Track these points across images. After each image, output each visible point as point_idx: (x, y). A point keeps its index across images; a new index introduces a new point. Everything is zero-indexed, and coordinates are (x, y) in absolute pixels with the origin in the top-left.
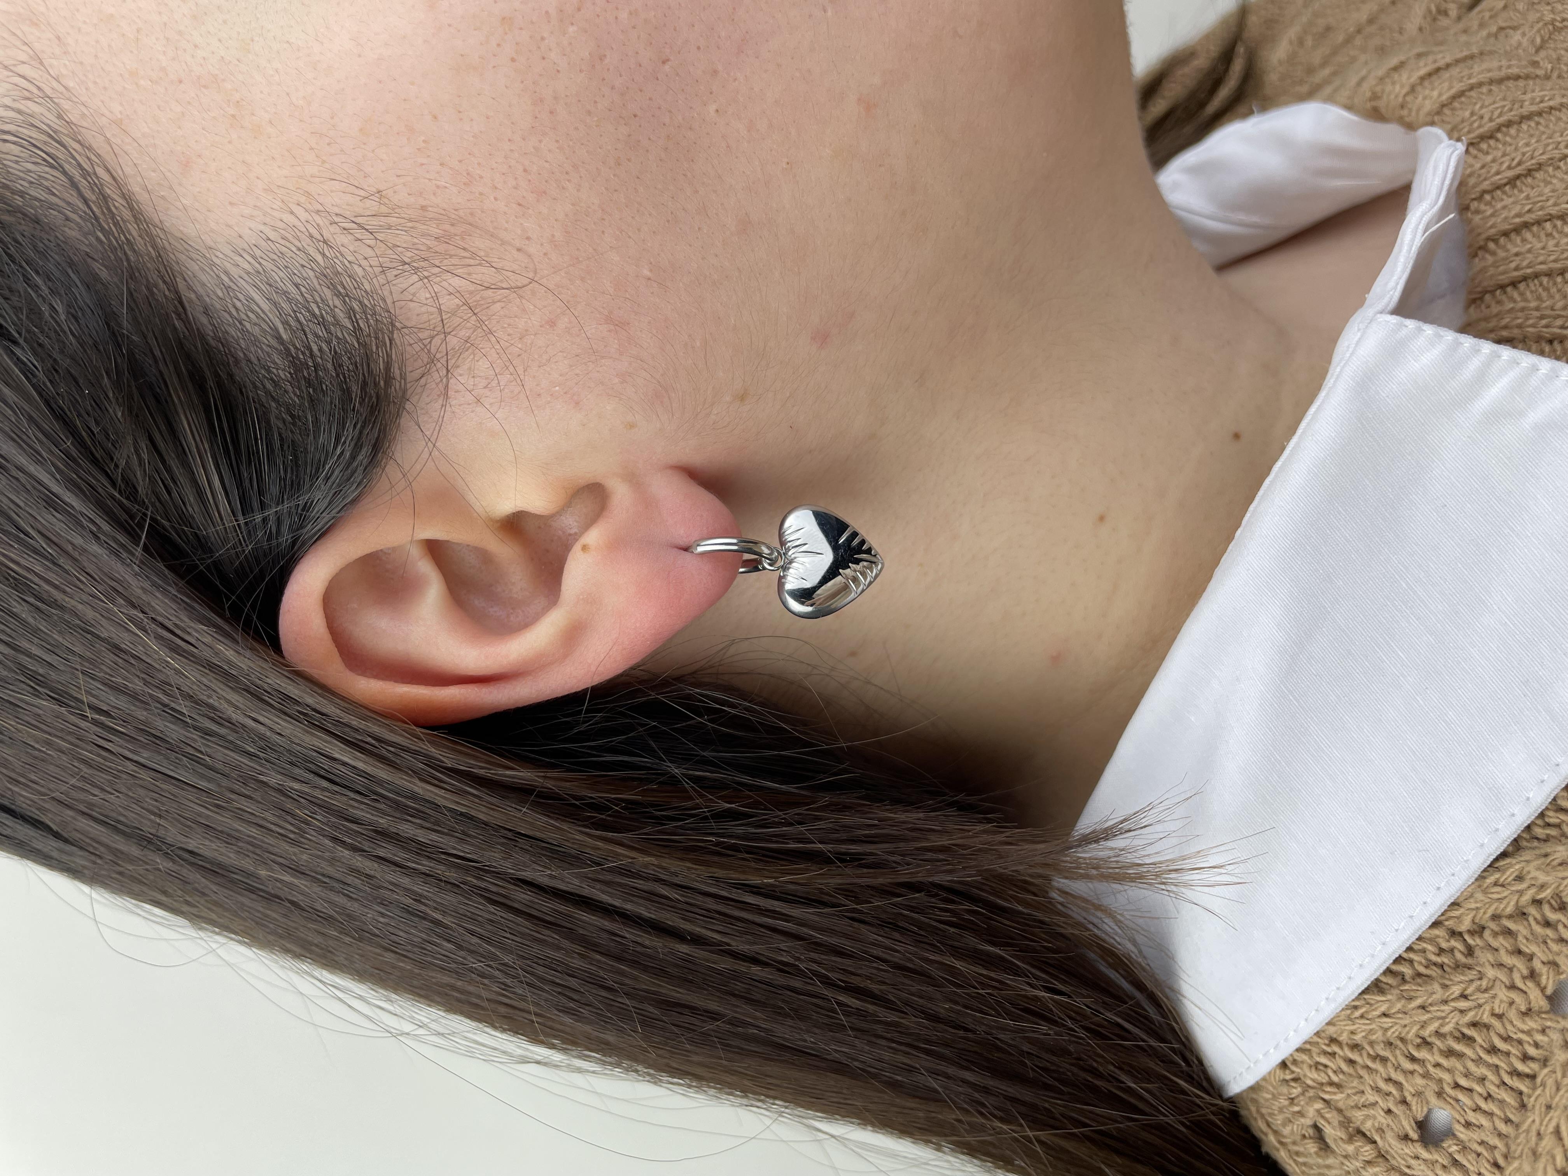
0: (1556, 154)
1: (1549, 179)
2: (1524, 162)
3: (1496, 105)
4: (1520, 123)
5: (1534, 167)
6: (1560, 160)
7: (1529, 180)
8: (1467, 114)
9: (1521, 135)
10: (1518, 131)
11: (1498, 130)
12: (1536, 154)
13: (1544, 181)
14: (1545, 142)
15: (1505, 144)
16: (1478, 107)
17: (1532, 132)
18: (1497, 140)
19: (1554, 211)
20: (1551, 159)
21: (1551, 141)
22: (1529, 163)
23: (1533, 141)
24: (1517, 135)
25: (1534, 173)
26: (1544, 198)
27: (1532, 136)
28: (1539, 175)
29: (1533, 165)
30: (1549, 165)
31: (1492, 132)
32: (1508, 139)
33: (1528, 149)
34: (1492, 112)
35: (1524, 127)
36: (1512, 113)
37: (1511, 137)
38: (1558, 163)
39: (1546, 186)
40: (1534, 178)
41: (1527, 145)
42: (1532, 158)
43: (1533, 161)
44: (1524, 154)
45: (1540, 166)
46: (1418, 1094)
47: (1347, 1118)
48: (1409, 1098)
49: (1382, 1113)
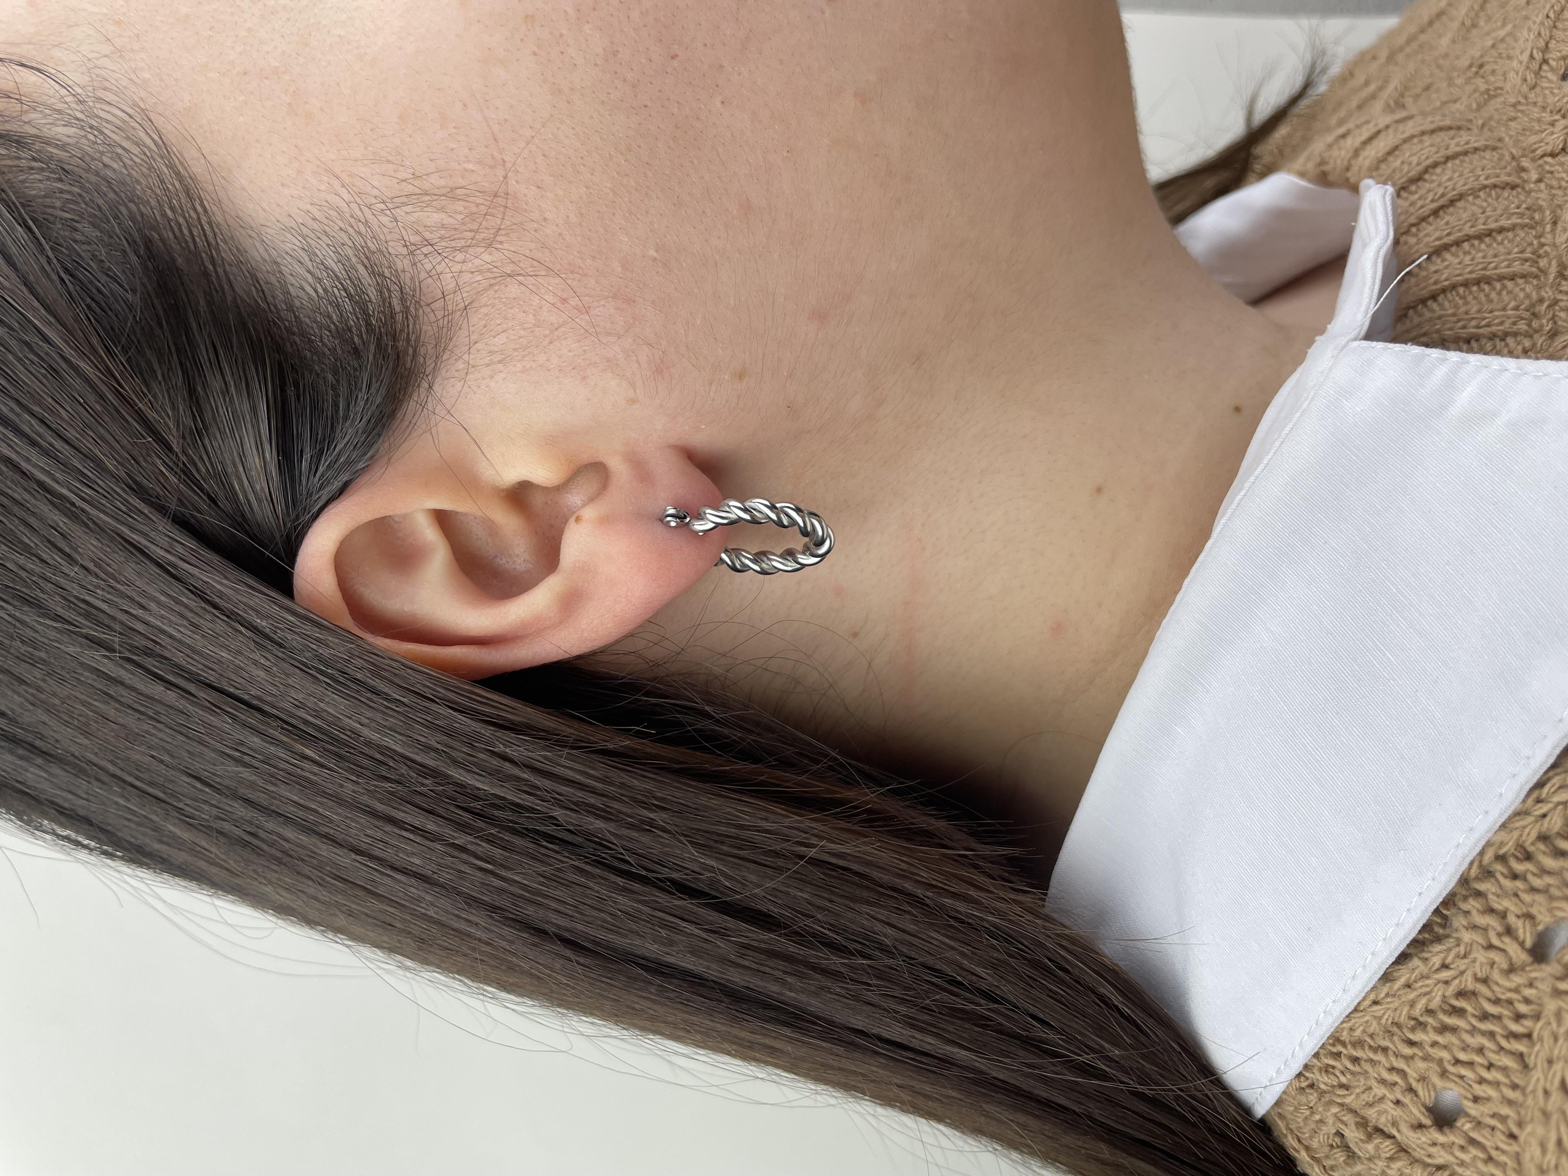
0: (1477, 185)
2: (1446, 195)
3: (1424, 152)
4: (1445, 162)
6: (1480, 190)
7: (1451, 209)
9: (1446, 172)
10: (1443, 169)
11: (1425, 172)
12: (1459, 186)
14: (1466, 177)
15: (1430, 182)
17: (1455, 169)
20: (1471, 189)
21: (1472, 175)
22: (1451, 194)
23: (1456, 175)
24: (1442, 173)
25: (1454, 202)
27: (1455, 172)
29: (1454, 196)
31: (1420, 174)
32: (1434, 178)
33: (1451, 183)
35: (1450, 165)
37: (1437, 175)
38: (1478, 193)
39: (1464, 212)
40: (1455, 207)
41: (1450, 180)
42: (1453, 189)
43: (1455, 193)
44: (1446, 187)
45: (1461, 197)
46: (1423, 1079)
47: (1363, 1118)
48: (1414, 1084)
49: (1392, 1105)
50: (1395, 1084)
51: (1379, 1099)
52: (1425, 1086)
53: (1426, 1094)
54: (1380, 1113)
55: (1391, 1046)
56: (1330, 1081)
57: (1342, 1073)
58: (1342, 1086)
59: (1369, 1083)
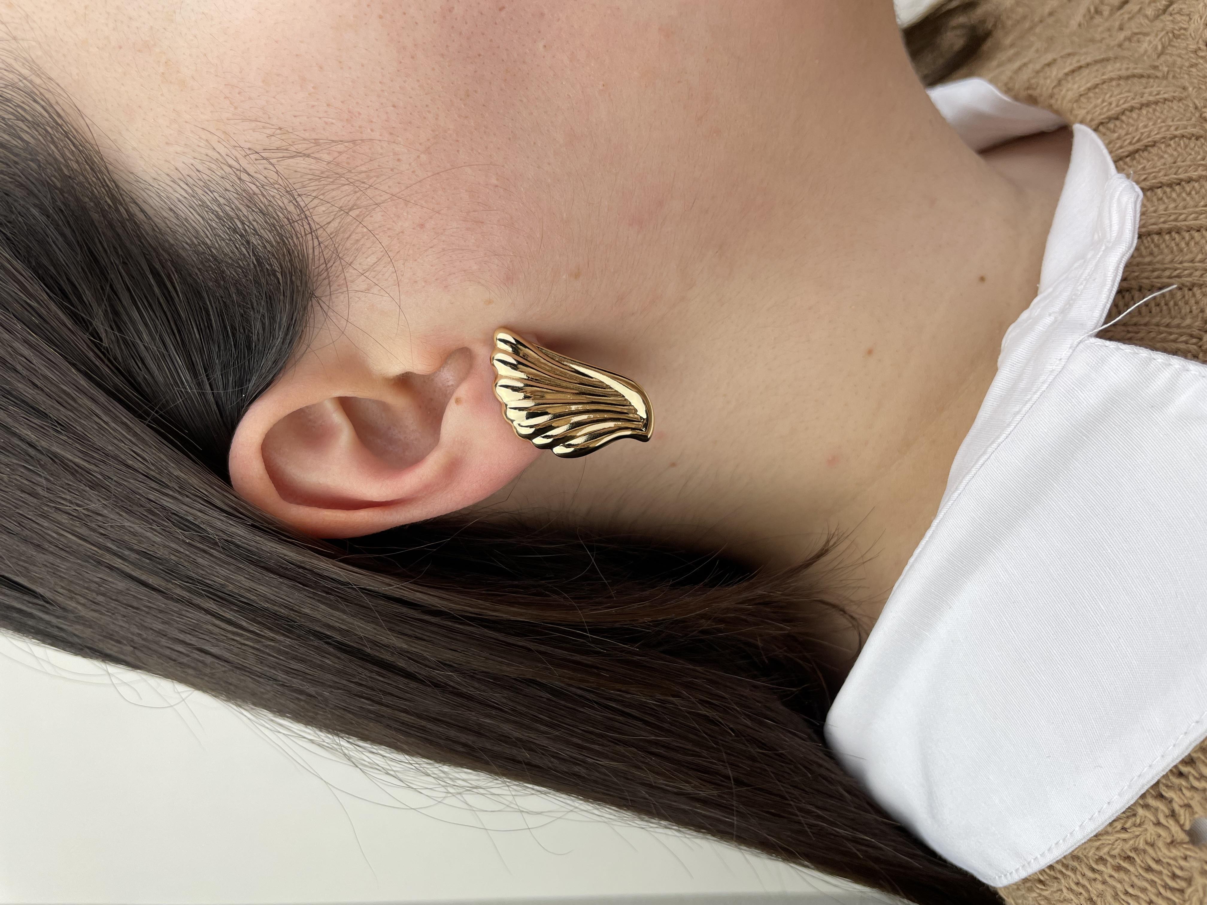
0: (1168, 134)
1: (1162, 154)
2: (1142, 140)
3: (1122, 96)
4: (1141, 108)
5: (1150, 143)
6: (1171, 139)
7: (1146, 154)
8: (1100, 101)
9: (1141, 118)
10: (1139, 115)
11: (1123, 113)
12: (1153, 134)
13: (1157, 155)
14: (1159, 125)
15: (1128, 124)
16: (1108, 95)
17: (1150, 115)
18: (1122, 121)
19: (1165, 180)
20: (1164, 138)
21: (1163, 124)
22: (1146, 141)
23: (1151, 124)
24: (1138, 118)
25: (1149, 148)
26: (1157, 170)
27: (1150, 119)
28: (1154, 150)
29: (1149, 142)
30: (1163, 143)
31: (1119, 114)
32: (1131, 121)
33: (1146, 130)
34: (1119, 100)
35: (1144, 112)
36: (1134, 101)
37: (1133, 119)
38: (1169, 142)
39: (1158, 160)
40: (1149, 153)
41: (1146, 126)
42: (1149, 137)
43: (1150, 139)
44: (1142, 134)
45: (1154, 144)
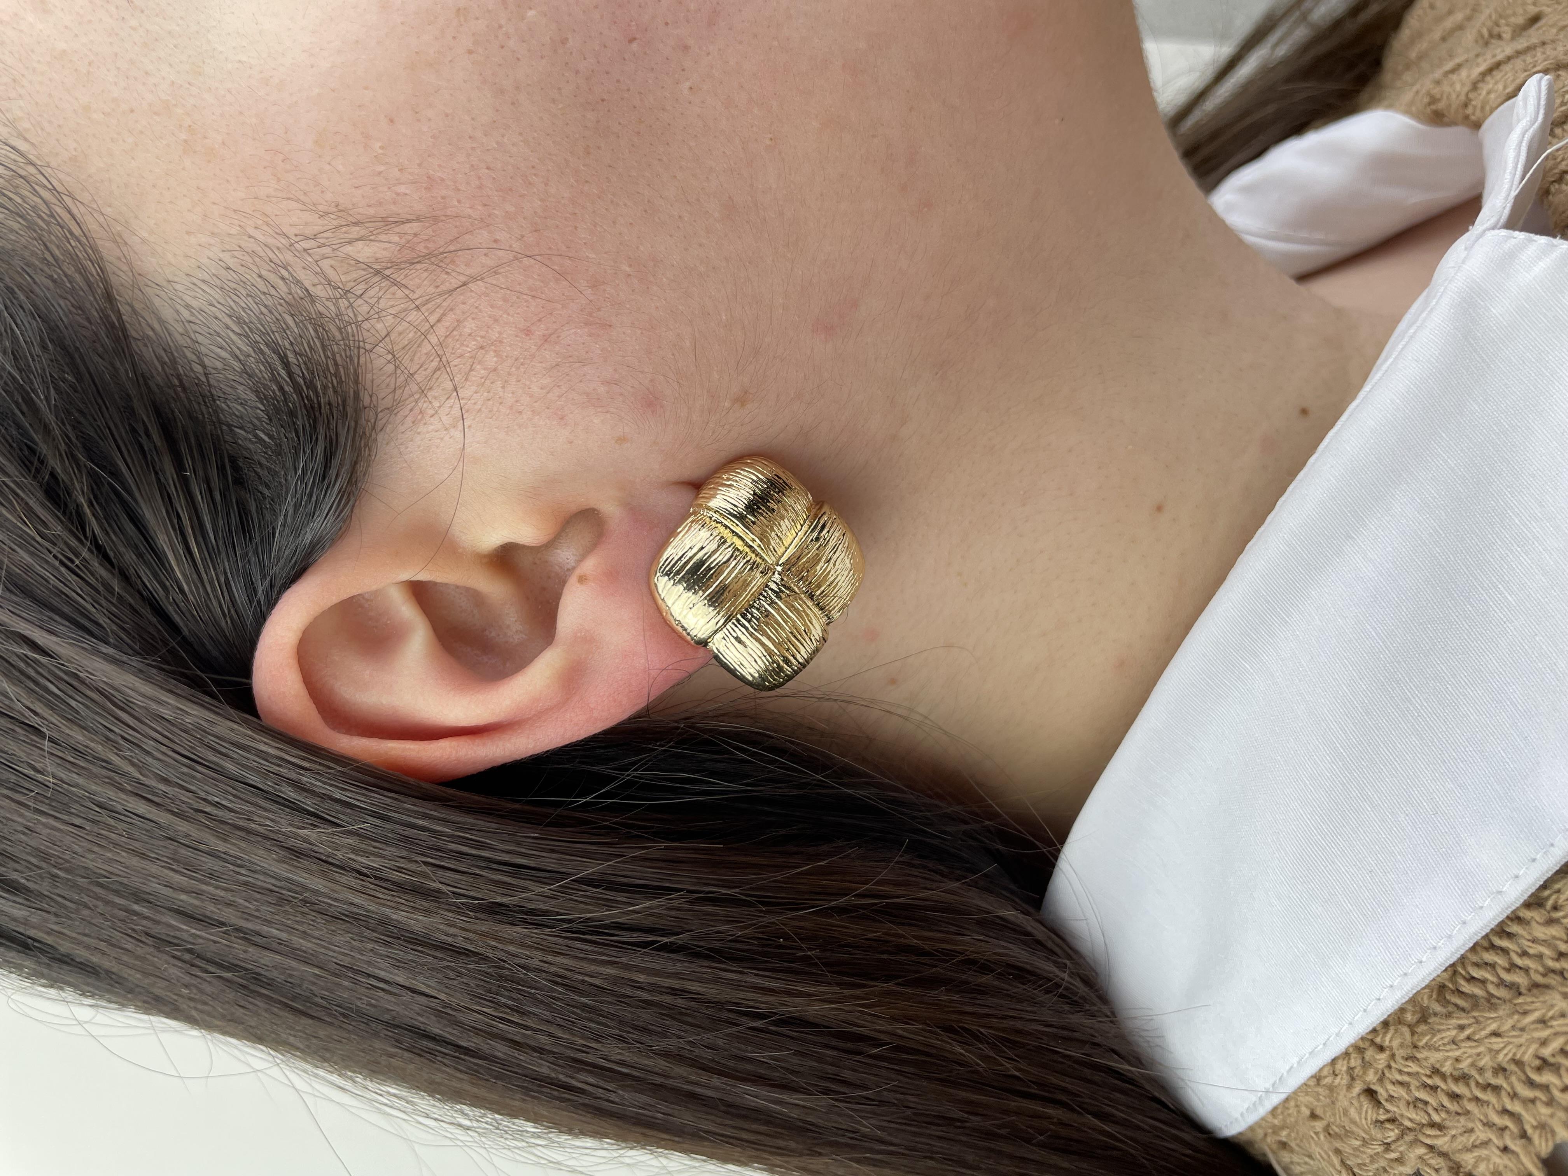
46: (1542, 1126)
47: (1455, 1163)
48: (1530, 1131)
49: (1498, 1152)
50: (1504, 1129)
51: (1481, 1144)
52: (1543, 1134)
53: (1543, 1144)
54: (1479, 1159)
55: (1505, 1085)
56: (1418, 1118)
57: (1436, 1110)
58: (1433, 1125)
59: (1470, 1125)
